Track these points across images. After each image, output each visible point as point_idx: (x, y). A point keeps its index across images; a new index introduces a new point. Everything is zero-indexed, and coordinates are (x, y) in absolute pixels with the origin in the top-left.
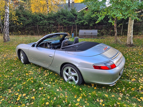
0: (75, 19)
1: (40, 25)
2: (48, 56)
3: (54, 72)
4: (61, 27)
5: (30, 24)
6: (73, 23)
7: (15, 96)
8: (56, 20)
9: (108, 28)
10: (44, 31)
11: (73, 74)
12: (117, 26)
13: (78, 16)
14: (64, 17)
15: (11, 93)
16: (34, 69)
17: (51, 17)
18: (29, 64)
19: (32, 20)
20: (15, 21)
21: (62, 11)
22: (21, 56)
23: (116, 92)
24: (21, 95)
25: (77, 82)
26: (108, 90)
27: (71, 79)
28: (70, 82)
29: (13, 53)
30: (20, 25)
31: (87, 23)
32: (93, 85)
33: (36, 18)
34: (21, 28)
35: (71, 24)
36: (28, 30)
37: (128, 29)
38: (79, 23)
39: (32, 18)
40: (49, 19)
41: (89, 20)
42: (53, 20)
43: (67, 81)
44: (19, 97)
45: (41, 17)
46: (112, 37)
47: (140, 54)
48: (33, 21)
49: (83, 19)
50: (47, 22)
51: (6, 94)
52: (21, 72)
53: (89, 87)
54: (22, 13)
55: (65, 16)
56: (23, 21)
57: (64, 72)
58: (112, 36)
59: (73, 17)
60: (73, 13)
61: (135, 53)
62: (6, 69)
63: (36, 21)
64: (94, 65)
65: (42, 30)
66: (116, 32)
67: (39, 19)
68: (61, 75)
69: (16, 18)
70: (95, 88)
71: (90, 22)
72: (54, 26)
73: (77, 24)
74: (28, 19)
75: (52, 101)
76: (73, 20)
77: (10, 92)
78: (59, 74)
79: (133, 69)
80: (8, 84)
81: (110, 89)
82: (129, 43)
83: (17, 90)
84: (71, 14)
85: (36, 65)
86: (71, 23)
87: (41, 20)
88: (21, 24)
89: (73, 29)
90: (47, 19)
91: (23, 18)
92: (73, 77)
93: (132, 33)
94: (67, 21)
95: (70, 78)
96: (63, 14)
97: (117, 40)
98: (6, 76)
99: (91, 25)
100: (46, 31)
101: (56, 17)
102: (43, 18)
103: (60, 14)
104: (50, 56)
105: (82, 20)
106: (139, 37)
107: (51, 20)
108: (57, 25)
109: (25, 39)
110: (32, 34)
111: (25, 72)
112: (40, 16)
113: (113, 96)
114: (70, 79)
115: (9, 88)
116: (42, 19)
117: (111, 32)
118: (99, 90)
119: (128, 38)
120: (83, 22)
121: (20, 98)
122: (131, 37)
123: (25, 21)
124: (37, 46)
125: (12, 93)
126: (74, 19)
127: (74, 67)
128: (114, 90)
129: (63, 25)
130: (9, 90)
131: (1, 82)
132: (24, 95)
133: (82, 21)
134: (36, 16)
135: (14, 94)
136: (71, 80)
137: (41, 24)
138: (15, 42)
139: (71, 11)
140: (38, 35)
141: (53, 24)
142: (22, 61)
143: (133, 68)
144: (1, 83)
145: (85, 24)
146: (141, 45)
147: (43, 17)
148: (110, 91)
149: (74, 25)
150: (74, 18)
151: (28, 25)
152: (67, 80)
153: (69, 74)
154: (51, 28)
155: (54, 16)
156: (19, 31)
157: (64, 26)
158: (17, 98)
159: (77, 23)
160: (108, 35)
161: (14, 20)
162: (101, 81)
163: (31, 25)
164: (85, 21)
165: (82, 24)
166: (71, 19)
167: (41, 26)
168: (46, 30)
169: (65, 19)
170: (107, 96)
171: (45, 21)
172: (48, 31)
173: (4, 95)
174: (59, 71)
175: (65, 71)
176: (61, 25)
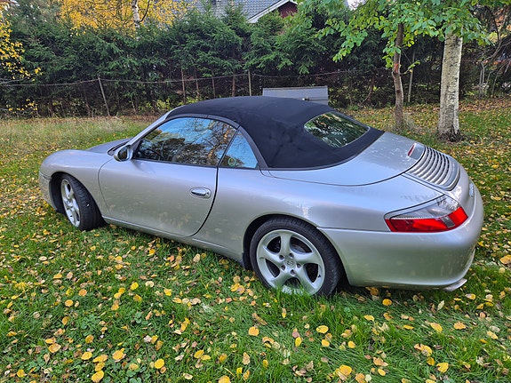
0: (245, 49)
1: (108, 77)
2: (191, 195)
3: (217, 255)
4: (192, 79)
5: (70, 73)
6: (237, 66)
7: (81, 364)
8: (170, 54)
9: (362, 79)
10: (127, 99)
11: (300, 256)
12: (402, 70)
13: (253, 37)
14: (202, 41)
15: (60, 354)
16: (127, 248)
17: (152, 44)
18: (101, 230)
19: (77, 57)
20: (12, 60)
21: (193, 20)
22: (65, 200)
23: (464, 309)
24: (104, 357)
25: (316, 285)
26: (437, 306)
27: (293, 276)
28: (286, 289)
29: (21, 189)
30: (32, 77)
31: (290, 63)
32: (374, 290)
33: (92, 48)
34: (32, 88)
35: (229, 68)
36: (62, 95)
37: (443, 77)
38: (258, 64)
39: (76, 47)
40: (143, 50)
41: (296, 51)
42: (162, 55)
43: (273, 285)
44: (98, 368)
45: (113, 45)
46: (378, 112)
47: (495, 166)
48: (80, 61)
49: (273, 49)
50: (136, 64)
51: (39, 359)
52: (79, 263)
53: (362, 299)
54: (35, 29)
55: (203, 37)
56: (39, 60)
57: (263, 251)
58: (378, 108)
59: (236, 41)
60: (234, 25)
61: (476, 164)
62: (13, 255)
63: (92, 61)
64: (388, 218)
65: (120, 95)
66: (399, 92)
67: (104, 53)
68: (249, 264)
69: (15, 48)
70: (386, 302)
71: (299, 58)
72: (163, 79)
73: (253, 67)
74: (59, 53)
75: (239, 370)
76: (237, 53)
77: (56, 348)
78: (240, 259)
79: (490, 219)
80: (36, 314)
81: (443, 302)
82: (448, 130)
83: (84, 337)
84: (228, 30)
85: (131, 231)
86: (227, 63)
87: (112, 55)
88: (37, 71)
89: (237, 88)
90: (134, 51)
91: (40, 51)
92: (301, 268)
93: (457, 94)
94: (214, 55)
95: (287, 271)
96: (198, 30)
97: (402, 122)
98: (22, 285)
99: (304, 70)
100: (133, 96)
101: (170, 43)
102: (119, 47)
103: (186, 30)
104: (198, 194)
105: (269, 53)
106: (469, 109)
107: (150, 54)
108: (177, 75)
109: (59, 133)
110: (82, 113)
111: (93, 260)
112: (108, 40)
113: (459, 326)
114: (287, 275)
115: (48, 333)
116: (117, 50)
117: (373, 95)
118: (402, 310)
119: (441, 113)
120: (275, 59)
121: (104, 369)
122: (453, 106)
123: (46, 60)
124: (136, 157)
125: (65, 354)
126: (239, 48)
127: (305, 230)
128: (457, 303)
129: (199, 75)
130: (49, 341)
131: (7, 311)
132: (118, 355)
133: (271, 57)
134: (92, 39)
135: (75, 355)
136: (293, 281)
137: (113, 70)
138: (21, 144)
139: (225, 20)
140: (105, 114)
141: (159, 69)
142: (72, 219)
143: (492, 215)
144: (9, 315)
145: (280, 66)
146: (486, 136)
147: (121, 44)
148: (444, 310)
149: (239, 71)
150: (237, 45)
151: (62, 76)
152: (274, 282)
153: (281, 257)
154: (155, 85)
155: (162, 40)
156: (29, 102)
157: (204, 75)
158: (91, 370)
159: (251, 62)
160: (364, 104)
161: (7, 56)
162: (407, 274)
163: (74, 77)
164: (282, 55)
165: (271, 65)
166: (229, 50)
167: (115, 78)
168: (134, 93)
169: (206, 49)
170: (438, 328)
171: (129, 59)
172: (144, 96)
173: (32, 363)
174: (238, 250)
175: (265, 248)
176: (190, 72)
